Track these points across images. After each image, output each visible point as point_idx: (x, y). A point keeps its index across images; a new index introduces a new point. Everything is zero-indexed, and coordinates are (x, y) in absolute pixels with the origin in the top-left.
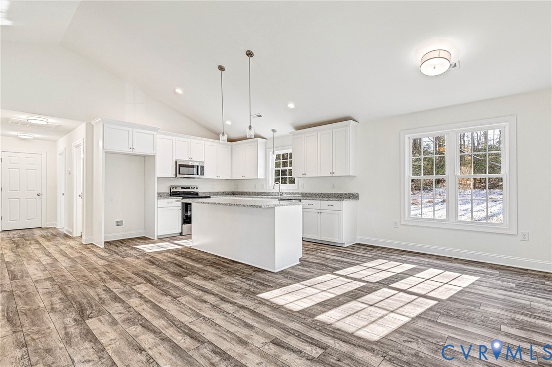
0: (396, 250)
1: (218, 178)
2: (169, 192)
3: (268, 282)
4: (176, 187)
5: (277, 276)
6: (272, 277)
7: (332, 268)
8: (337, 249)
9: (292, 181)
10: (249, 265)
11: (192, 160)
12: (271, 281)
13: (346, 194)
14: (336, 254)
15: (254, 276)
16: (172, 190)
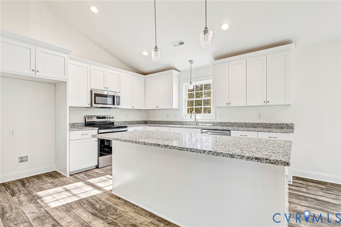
1: (133, 108)
2: (84, 122)
4: (91, 117)
9: (208, 111)
11: (107, 90)
13: (277, 124)
16: (87, 120)
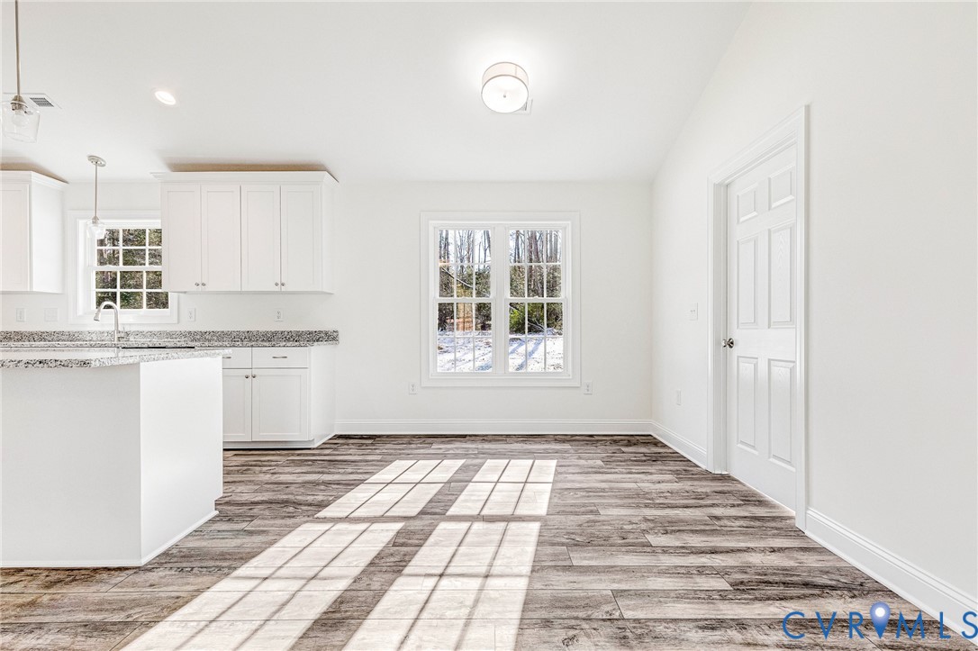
0: (414, 436)
3: (122, 609)
5: (153, 577)
6: (134, 585)
7: (310, 505)
8: (299, 455)
9: (159, 301)
10: (21, 570)
12: (136, 603)
14: (305, 469)
15: (53, 606)
